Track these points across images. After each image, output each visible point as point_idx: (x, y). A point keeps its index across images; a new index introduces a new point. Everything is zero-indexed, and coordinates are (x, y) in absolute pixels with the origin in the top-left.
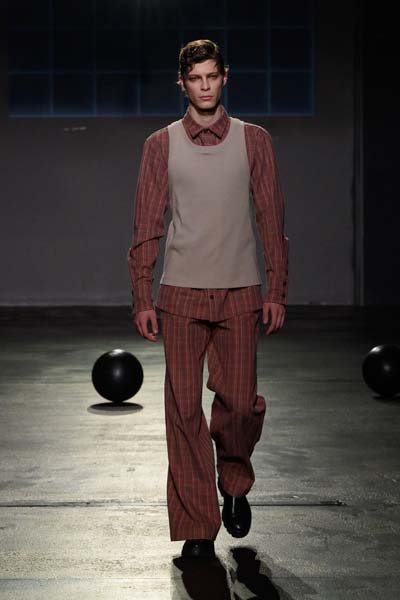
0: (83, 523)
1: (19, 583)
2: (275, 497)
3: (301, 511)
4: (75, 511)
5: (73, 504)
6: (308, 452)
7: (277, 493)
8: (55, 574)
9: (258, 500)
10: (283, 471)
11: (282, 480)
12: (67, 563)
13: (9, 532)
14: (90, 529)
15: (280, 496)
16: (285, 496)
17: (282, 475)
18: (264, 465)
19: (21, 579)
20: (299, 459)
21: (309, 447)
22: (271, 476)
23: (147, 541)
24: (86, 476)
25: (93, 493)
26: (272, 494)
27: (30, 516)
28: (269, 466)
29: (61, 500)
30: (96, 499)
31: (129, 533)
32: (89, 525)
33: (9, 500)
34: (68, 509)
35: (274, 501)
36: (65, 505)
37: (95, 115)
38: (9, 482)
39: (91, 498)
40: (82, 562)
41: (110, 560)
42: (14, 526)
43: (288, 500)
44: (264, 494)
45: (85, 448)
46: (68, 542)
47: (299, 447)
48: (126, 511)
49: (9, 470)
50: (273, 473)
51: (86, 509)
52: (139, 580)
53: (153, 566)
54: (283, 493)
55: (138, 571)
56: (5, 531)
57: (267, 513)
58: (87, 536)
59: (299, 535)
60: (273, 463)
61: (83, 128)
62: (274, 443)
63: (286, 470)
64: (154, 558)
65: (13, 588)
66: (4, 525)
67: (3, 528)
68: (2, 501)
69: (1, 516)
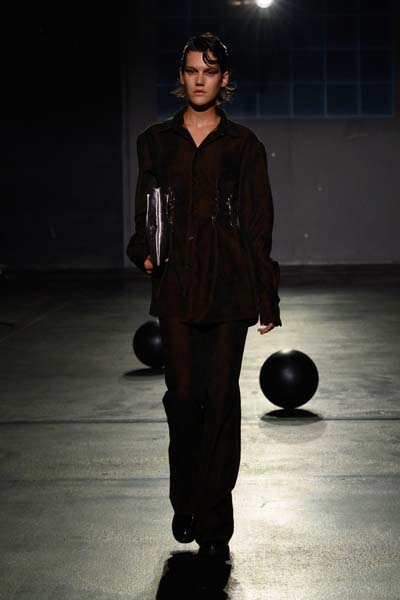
2: (367, 413)
3: (386, 423)
6: (392, 378)
7: (368, 410)
9: (353, 416)
10: (373, 393)
11: (372, 400)
13: (161, 441)
15: (370, 413)
16: (375, 412)
17: (372, 397)
18: (357, 388)
20: (386, 383)
21: (392, 374)
22: (363, 398)
23: (268, 448)
26: (365, 411)
28: (362, 390)
31: (254, 442)
35: (365, 415)
42: (164, 437)
43: (377, 415)
44: (358, 410)
47: (385, 374)
48: (251, 424)
50: (365, 394)
52: (261, 478)
53: (273, 468)
54: (372, 409)
55: (260, 471)
56: (158, 441)
57: (360, 426)
59: (385, 442)
60: (365, 387)
62: (366, 371)
63: (375, 392)
64: (273, 461)
66: (155, 436)
67: (155, 439)
68: (154, 418)
69: (153, 429)
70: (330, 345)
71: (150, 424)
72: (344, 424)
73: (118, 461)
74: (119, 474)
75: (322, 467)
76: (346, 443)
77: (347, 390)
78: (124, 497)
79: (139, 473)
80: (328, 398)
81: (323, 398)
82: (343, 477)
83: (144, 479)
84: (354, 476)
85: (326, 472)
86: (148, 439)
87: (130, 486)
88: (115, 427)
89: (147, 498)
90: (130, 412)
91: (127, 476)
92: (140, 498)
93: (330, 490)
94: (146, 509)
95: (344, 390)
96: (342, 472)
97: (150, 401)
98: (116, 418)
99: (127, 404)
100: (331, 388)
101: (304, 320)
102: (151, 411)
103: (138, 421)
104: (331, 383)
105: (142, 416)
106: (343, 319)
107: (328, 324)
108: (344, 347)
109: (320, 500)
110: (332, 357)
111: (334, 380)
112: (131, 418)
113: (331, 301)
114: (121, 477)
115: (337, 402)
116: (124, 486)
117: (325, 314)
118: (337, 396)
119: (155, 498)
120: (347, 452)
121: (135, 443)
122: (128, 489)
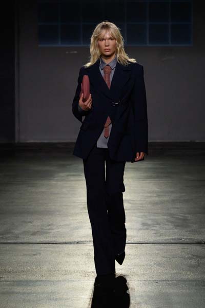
0: (75, 252)
1: (43, 283)
2: (172, 239)
3: (185, 246)
4: (71, 246)
5: (70, 243)
6: (189, 217)
7: (174, 238)
8: (61, 278)
9: (163, 241)
10: (177, 226)
11: (176, 230)
12: (66, 273)
13: (38, 256)
14: (79, 255)
15: (175, 239)
16: (178, 239)
17: (175, 228)
18: (167, 223)
19: (43, 281)
20: (185, 220)
21: (189, 214)
22: (171, 229)
24: (77, 228)
25: (80, 237)
26: (171, 238)
27: (48, 249)
28: (170, 224)
29: (64, 241)
30: (81, 240)
32: (78, 253)
33: (38, 240)
34: (67, 245)
35: (172, 241)
36: (66, 243)
37: (82, 45)
38: (38, 231)
39: (79, 240)
40: (74, 272)
41: (89, 271)
42: (40, 254)
43: (179, 241)
44: (167, 238)
45: (76, 214)
46: (67, 262)
47: (185, 214)
49: (38, 226)
50: (172, 227)
51: (76, 245)
54: (176, 237)
56: (36, 256)
57: (168, 247)
58: (77, 259)
59: (184, 258)
60: (172, 222)
61: (76, 52)
62: (172, 212)
63: (178, 226)
65: (40, 285)
66: (35, 253)
67: (35, 255)
68: (34, 241)
69: (34, 249)
70: (149, 195)
71: (31, 245)
72: (157, 246)
73: (10, 269)
74: (10, 277)
75: (143, 274)
76: (159, 259)
77: (160, 224)
78: (13, 293)
79: (23, 277)
80: (147, 229)
81: (144, 229)
82: (157, 281)
83: (27, 281)
84: (163, 280)
85: (146, 278)
86: (30, 255)
87: (18, 285)
88: (8, 247)
89: (29, 294)
90: (18, 237)
91: (15, 279)
92: (24, 293)
93: (148, 290)
94: (28, 301)
95: (157, 224)
96: (156, 278)
97: (31, 230)
98: (9, 241)
99: (16, 232)
100: (150, 222)
101: (132, 178)
102: (32, 237)
103: (23, 243)
104: (150, 219)
105: (25, 240)
106: (158, 177)
107: (148, 181)
108: (158, 196)
109: (142, 296)
110: (150, 203)
111: (152, 217)
112: (19, 241)
113: (150, 166)
114: (12, 279)
115: (154, 232)
116: (13, 285)
117: (145, 175)
118: (153, 228)
119: (34, 293)
120: (159, 265)
121: (21, 257)
122: (16, 287)
